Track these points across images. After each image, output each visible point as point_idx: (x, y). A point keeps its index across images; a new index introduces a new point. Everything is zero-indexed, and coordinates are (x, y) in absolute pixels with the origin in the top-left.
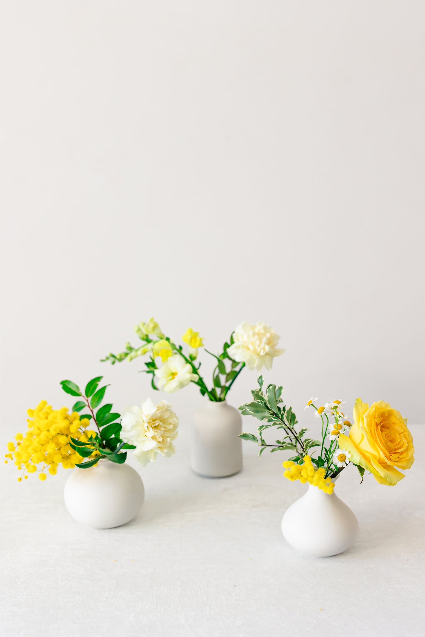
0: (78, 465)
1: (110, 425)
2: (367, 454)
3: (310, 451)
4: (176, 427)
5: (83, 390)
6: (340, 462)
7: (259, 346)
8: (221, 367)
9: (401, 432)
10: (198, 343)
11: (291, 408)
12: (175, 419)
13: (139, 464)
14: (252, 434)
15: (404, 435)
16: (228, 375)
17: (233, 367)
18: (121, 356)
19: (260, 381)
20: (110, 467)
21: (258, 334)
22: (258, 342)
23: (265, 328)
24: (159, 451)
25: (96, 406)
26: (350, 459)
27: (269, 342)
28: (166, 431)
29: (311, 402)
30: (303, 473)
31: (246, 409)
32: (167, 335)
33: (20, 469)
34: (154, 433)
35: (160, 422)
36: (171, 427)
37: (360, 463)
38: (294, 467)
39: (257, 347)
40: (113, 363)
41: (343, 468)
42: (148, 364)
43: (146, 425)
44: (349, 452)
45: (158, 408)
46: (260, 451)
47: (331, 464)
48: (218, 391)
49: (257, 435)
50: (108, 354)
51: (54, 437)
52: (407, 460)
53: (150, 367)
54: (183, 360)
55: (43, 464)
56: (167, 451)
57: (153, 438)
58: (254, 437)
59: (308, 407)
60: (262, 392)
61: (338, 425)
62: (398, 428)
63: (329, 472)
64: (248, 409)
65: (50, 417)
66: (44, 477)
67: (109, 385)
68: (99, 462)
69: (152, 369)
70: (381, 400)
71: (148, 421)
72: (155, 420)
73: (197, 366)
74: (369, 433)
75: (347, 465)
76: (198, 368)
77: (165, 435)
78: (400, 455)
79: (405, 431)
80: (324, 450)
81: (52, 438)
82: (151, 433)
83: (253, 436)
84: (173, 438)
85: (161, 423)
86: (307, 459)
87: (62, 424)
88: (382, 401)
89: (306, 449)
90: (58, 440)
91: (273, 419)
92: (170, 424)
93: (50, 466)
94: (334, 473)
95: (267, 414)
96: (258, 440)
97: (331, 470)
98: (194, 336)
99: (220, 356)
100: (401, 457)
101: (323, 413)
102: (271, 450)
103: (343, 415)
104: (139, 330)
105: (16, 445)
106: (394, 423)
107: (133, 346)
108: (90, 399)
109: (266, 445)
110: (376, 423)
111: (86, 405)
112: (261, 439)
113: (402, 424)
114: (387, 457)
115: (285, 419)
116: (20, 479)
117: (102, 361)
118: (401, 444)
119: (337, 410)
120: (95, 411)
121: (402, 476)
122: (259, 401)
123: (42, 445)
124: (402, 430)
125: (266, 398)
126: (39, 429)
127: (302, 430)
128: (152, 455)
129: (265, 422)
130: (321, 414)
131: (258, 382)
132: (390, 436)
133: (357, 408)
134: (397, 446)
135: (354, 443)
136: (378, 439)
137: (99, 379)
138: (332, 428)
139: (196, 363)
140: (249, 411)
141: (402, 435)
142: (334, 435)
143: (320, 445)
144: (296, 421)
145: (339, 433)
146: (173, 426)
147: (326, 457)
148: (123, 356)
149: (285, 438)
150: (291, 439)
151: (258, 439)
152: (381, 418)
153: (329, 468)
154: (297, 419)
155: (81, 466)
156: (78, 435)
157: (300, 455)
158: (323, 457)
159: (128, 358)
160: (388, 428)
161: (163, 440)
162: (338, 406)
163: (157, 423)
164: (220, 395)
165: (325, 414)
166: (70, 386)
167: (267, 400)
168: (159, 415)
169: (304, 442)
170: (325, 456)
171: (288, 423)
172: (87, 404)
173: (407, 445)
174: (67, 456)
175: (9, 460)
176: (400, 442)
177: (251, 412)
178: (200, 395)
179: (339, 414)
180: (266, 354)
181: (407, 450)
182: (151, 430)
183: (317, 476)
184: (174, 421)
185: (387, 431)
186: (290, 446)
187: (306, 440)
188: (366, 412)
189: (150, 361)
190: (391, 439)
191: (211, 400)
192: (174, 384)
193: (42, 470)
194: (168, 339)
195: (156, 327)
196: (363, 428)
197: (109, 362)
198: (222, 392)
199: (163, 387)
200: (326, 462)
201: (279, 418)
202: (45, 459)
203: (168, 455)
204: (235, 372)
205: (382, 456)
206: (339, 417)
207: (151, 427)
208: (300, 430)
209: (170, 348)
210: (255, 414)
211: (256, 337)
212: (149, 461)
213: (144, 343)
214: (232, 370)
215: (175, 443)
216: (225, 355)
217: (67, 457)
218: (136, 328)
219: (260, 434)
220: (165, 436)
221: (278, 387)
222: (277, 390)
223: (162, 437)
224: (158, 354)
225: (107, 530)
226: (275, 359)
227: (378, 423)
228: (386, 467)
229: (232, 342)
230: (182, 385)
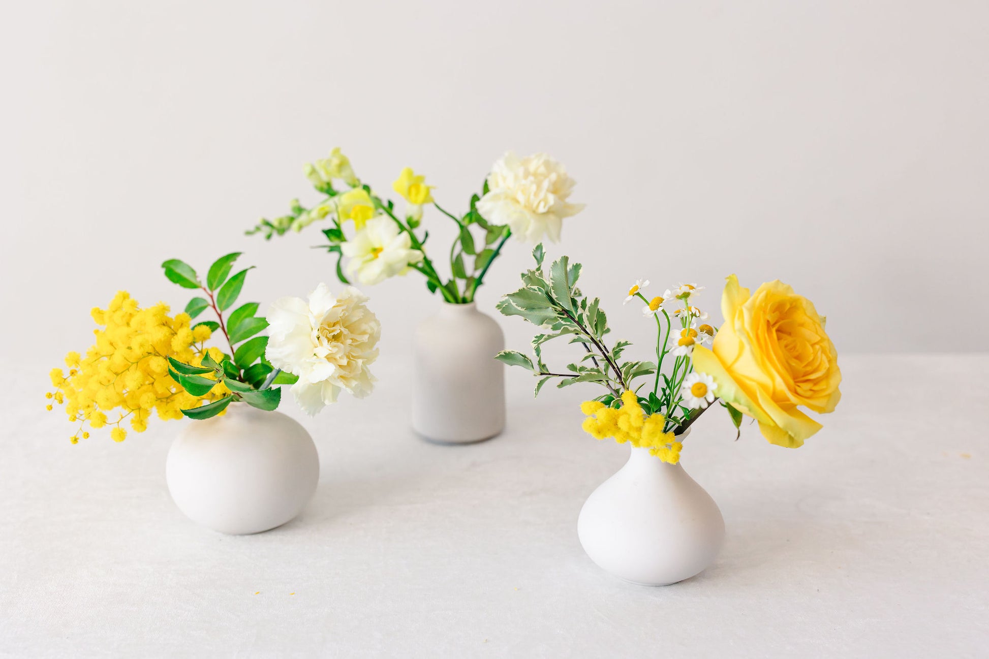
0: (186, 413)
1: (252, 339)
2: (748, 382)
3: (634, 383)
4: (374, 338)
5: (202, 276)
6: (695, 399)
7: (536, 194)
8: (466, 240)
9: (816, 341)
10: (421, 197)
11: (597, 301)
12: (373, 324)
13: (302, 409)
14: (521, 353)
15: (821, 346)
16: (479, 256)
17: (488, 241)
18: (281, 223)
19: (538, 255)
20: (252, 418)
21: (535, 175)
22: (534, 187)
23: (547, 164)
24: (341, 384)
25: (227, 306)
26: (716, 392)
27: (555, 189)
28: (357, 346)
29: (637, 288)
30: (622, 423)
31: (511, 304)
32: (364, 181)
33: (74, 420)
34: (331, 349)
35: (343, 329)
36: (365, 338)
37: (736, 400)
38: (603, 413)
39: (532, 197)
40: (269, 237)
41: (702, 411)
42: (328, 233)
43: (316, 333)
44: (715, 379)
45: (338, 301)
46: (537, 385)
47: (676, 406)
48: (461, 285)
49: (532, 355)
50: (259, 221)
51: (140, 359)
52: (829, 395)
53: (333, 238)
54: (394, 226)
55: (120, 410)
56: (356, 383)
57: (330, 358)
58: (526, 359)
59: (631, 297)
60: (542, 271)
61: (689, 331)
62: (808, 333)
63: (671, 424)
64: (513, 302)
65: (134, 322)
66: (122, 435)
67: (253, 267)
68: (228, 408)
69: (335, 242)
70: (776, 280)
71: (318, 327)
72: (334, 325)
73: (420, 238)
74: (754, 340)
75: (709, 404)
76: (424, 242)
77: (353, 354)
78: (815, 384)
79: (822, 340)
80: (661, 379)
81: (136, 361)
82: (325, 348)
83: (524, 356)
84: (368, 360)
85: (345, 331)
86: (628, 398)
87: (158, 335)
88: (778, 281)
89: (626, 380)
90: (149, 365)
91: (563, 322)
92: (364, 333)
93: (133, 415)
94: (681, 425)
95: (551, 312)
96: (533, 365)
97: (675, 419)
98: (416, 182)
99: (464, 219)
100: (816, 388)
101: (660, 309)
102: (559, 383)
103: (699, 312)
104: (314, 171)
105: (67, 374)
106: (802, 325)
107: (304, 204)
108: (216, 293)
109: (550, 374)
110: (768, 321)
111: (209, 305)
112: (539, 362)
113: (817, 325)
114: (790, 389)
115: (586, 322)
116: (76, 440)
117: (249, 233)
118: (816, 364)
119: (690, 300)
120: (226, 315)
121: (815, 427)
122: (535, 287)
123: (117, 374)
124: (818, 338)
125: (549, 283)
126: (111, 344)
127: (619, 345)
128: (329, 391)
129: (546, 329)
130: (655, 311)
131: (534, 256)
132: (795, 347)
133: (729, 293)
134: (809, 369)
135: (723, 362)
136: (772, 353)
137: (233, 256)
138: (677, 335)
139: (419, 233)
140: (515, 306)
141: (817, 347)
142: (684, 347)
143: (654, 372)
144: (606, 328)
145: (693, 343)
146: (369, 338)
147: (665, 394)
148: (285, 224)
149: (586, 358)
150: (596, 363)
151: (533, 362)
152: (777, 313)
153: (670, 416)
154: (608, 325)
155: (193, 414)
156: (189, 358)
157: (614, 393)
158: (659, 395)
159: (295, 225)
160: (790, 334)
161: (348, 363)
162: (691, 291)
163: (337, 330)
164: (464, 293)
165: (663, 311)
166: (179, 270)
167: (551, 285)
168: (342, 315)
169: (621, 368)
170: (662, 393)
171: (591, 329)
172: (211, 303)
173: (827, 365)
174: (167, 396)
175: (56, 403)
176: (813, 360)
177: (519, 308)
178: (428, 292)
179: (691, 311)
180: (548, 213)
181: (827, 376)
182: (325, 342)
183: (648, 426)
184: (372, 329)
185: (788, 339)
186: (596, 373)
187: (625, 365)
188: (746, 301)
189: (334, 226)
190: (796, 354)
191: (448, 301)
192: (376, 268)
193: (118, 422)
194: (367, 188)
195: (343, 165)
196: (742, 330)
197: (261, 235)
198: (468, 286)
199: (356, 273)
200: (665, 404)
201: (573, 319)
202: (124, 402)
203: (360, 393)
204: (490, 250)
205: (780, 385)
206: (693, 315)
207: (327, 337)
208: (615, 345)
209: (371, 204)
210: (527, 312)
211: (531, 178)
212: (323, 404)
213: (325, 196)
214: (486, 247)
215: (374, 368)
216: (474, 216)
217: (167, 398)
218: (307, 169)
219: (538, 351)
220: (353, 356)
221: (573, 265)
222: (571, 270)
223: (348, 357)
224: (348, 216)
225: (247, 537)
226: (566, 221)
227: (772, 322)
228: (789, 408)
229: (486, 189)
230: (391, 271)
